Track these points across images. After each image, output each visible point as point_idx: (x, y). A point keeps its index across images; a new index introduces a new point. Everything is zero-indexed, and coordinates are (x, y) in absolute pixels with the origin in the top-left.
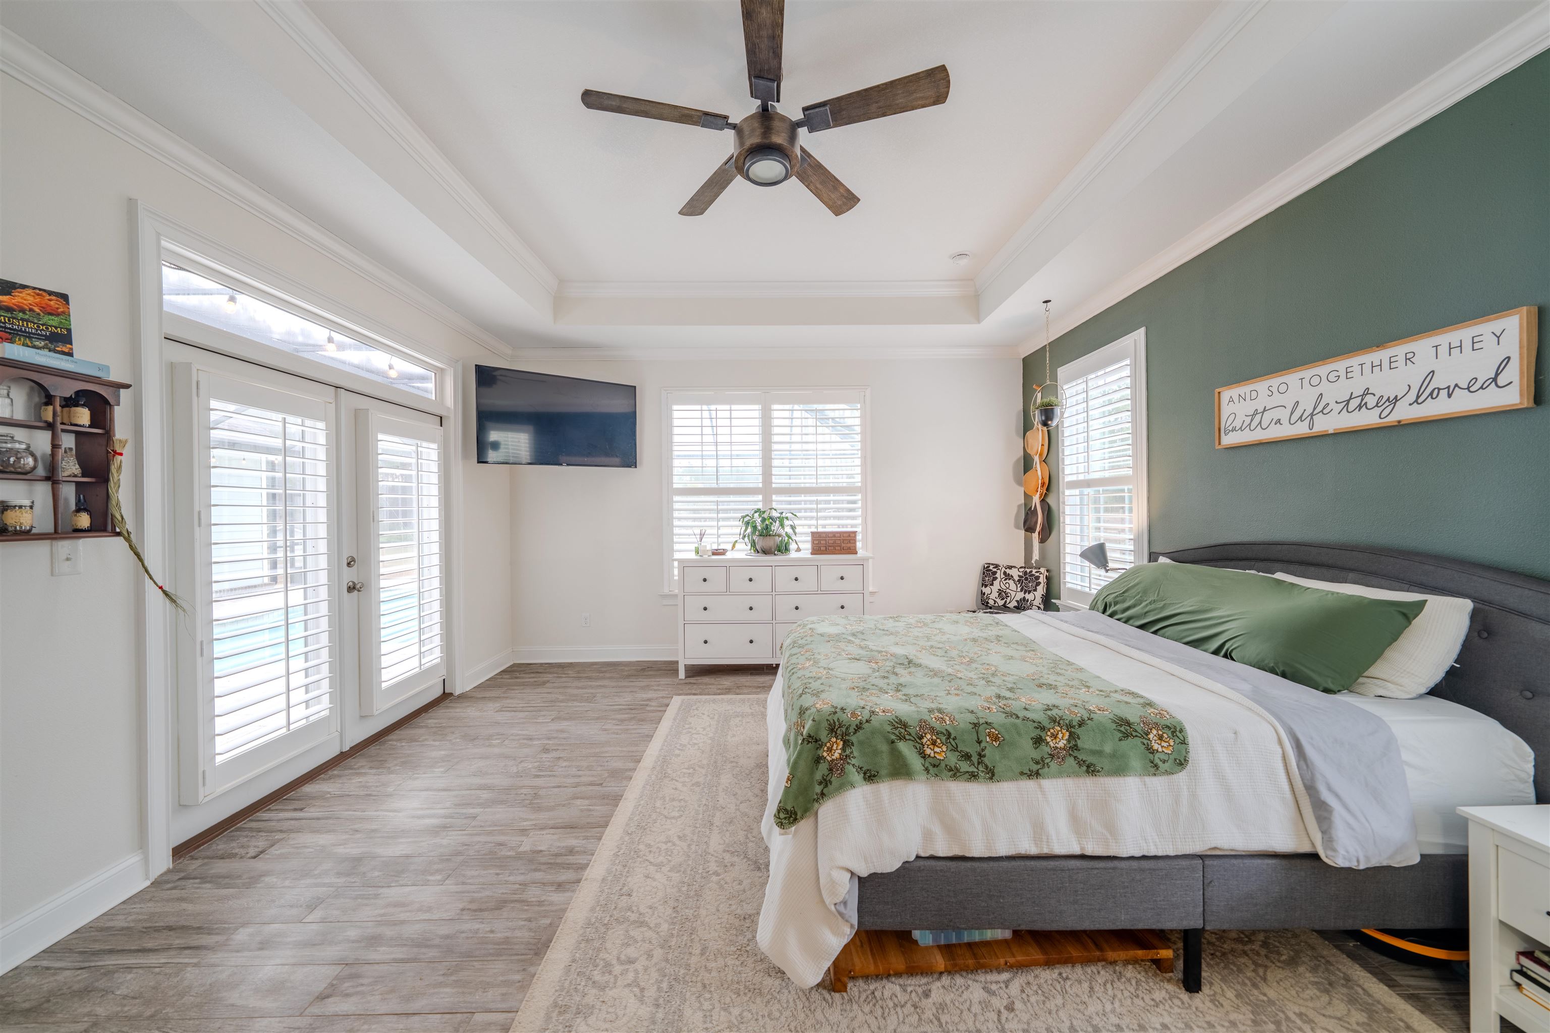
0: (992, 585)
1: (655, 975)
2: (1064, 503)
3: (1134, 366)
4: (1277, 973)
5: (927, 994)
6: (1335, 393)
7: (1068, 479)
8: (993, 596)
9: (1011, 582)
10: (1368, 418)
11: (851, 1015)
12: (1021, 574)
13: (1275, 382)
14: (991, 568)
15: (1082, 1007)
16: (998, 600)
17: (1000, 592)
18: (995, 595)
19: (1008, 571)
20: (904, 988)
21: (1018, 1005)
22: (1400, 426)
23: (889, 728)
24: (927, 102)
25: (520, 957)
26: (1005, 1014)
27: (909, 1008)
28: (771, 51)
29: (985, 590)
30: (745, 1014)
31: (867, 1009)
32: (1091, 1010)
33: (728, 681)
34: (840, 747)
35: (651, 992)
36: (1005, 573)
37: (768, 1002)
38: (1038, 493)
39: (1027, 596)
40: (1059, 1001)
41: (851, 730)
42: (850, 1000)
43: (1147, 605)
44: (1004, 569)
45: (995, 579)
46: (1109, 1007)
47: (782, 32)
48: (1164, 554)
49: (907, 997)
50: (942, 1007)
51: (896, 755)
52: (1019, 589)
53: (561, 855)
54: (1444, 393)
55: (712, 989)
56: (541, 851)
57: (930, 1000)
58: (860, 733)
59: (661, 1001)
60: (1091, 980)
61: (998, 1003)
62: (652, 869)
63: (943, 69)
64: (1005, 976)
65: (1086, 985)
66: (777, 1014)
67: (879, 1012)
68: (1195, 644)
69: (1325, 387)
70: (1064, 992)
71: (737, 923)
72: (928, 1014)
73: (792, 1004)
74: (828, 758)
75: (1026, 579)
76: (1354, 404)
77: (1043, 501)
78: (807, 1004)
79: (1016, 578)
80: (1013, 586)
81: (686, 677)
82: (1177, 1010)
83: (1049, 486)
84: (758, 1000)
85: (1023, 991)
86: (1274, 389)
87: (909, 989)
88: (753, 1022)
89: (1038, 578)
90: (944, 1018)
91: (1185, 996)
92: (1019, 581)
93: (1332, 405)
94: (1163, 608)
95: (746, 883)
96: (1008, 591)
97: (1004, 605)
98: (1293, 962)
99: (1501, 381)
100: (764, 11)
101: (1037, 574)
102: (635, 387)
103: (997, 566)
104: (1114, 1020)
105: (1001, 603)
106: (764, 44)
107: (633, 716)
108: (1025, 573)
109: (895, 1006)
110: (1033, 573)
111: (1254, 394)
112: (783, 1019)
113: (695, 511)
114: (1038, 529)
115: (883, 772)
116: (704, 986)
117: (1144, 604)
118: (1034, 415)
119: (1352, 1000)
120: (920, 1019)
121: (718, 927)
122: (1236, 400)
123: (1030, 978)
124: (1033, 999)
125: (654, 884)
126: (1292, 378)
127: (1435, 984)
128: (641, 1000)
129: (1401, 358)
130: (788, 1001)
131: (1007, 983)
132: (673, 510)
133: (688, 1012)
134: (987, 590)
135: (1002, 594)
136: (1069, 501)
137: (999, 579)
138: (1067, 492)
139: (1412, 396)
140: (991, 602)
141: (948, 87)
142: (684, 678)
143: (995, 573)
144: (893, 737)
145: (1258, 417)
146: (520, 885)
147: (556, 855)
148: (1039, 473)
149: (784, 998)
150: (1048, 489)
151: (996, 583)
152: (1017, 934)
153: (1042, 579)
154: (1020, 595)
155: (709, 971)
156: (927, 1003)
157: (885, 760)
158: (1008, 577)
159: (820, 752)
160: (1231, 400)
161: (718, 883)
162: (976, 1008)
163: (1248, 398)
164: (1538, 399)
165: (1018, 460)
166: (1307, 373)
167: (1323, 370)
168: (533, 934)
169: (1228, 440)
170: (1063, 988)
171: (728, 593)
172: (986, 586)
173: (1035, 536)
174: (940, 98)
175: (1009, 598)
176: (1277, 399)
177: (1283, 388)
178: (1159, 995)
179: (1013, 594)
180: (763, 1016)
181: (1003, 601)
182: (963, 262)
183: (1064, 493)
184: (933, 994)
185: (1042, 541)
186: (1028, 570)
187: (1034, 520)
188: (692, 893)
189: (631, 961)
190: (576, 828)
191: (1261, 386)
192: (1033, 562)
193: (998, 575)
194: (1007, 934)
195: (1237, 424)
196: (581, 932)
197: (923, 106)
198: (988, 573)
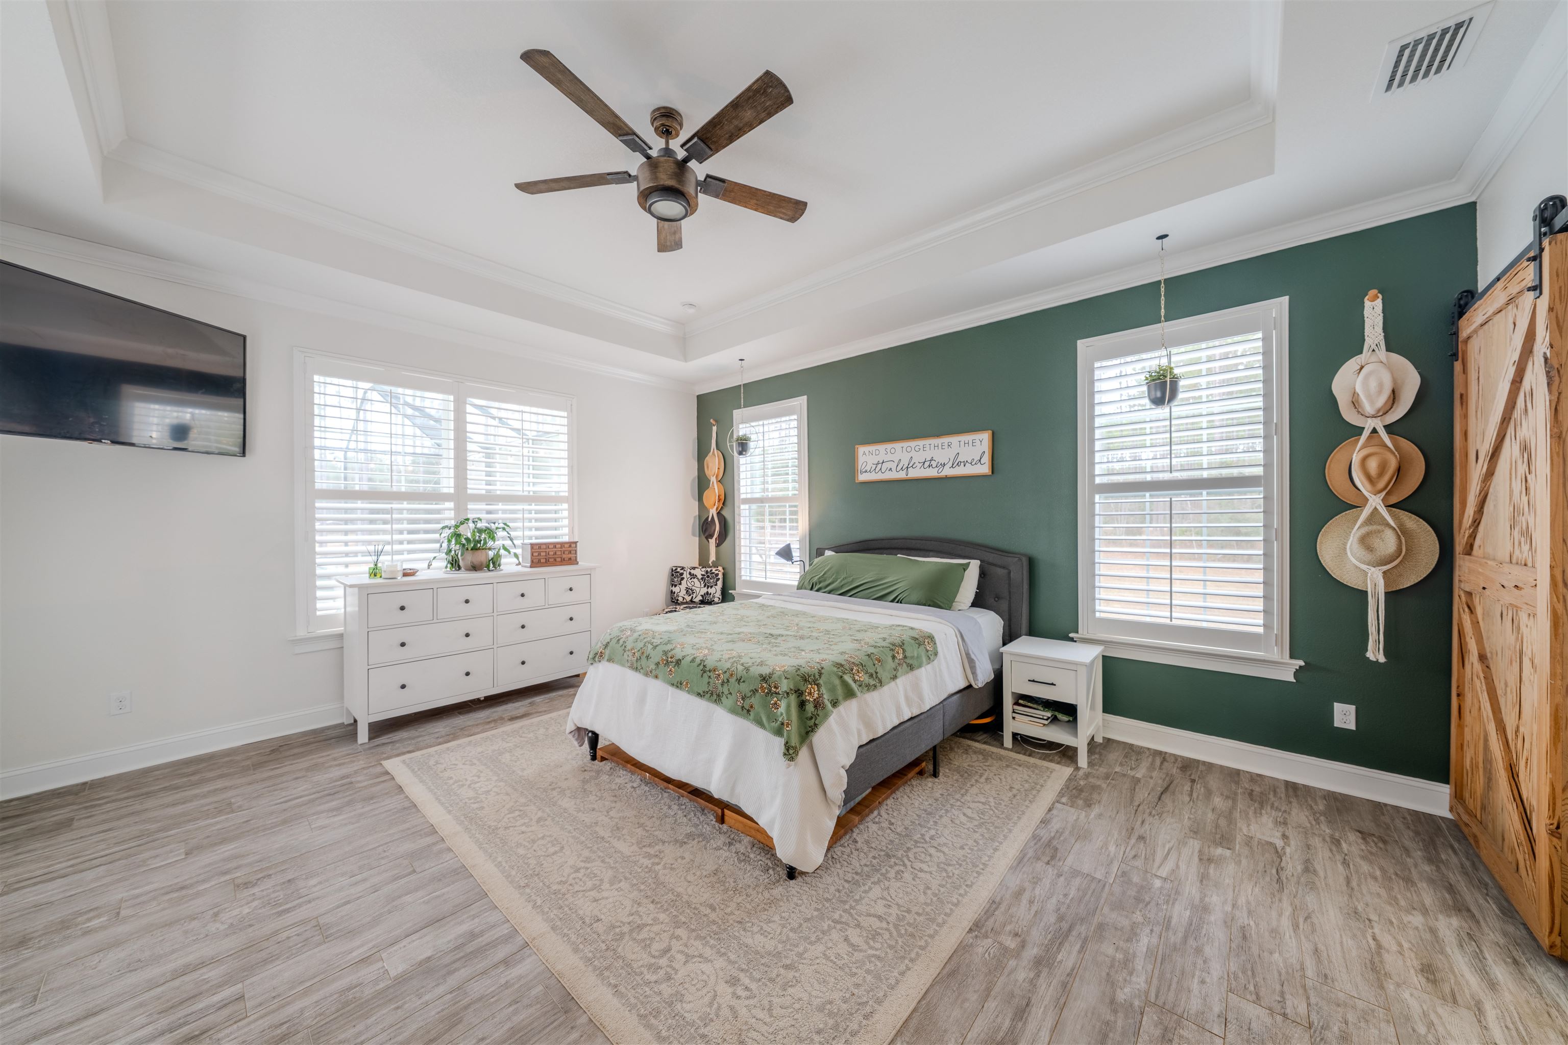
0: (680, 584)
1: (698, 943)
2: (739, 515)
3: (799, 420)
4: (952, 755)
5: (856, 842)
6: (918, 457)
7: (743, 496)
8: (681, 594)
9: (695, 580)
10: (932, 473)
11: (835, 874)
12: (703, 573)
13: (889, 446)
14: (679, 570)
15: (913, 806)
16: (686, 597)
17: (687, 590)
18: (683, 592)
19: (692, 572)
20: (842, 846)
21: (893, 820)
22: (947, 478)
23: (835, 669)
24: (785, 217)
25: (552, 1026)
26: (892, 827)
27: (855, 853)
28: (730, 134)
29: (674, 589)
30: (783, 915)
31: (838, 866)
32: (916, 804)
33: (441, 727)
34: (816, 689)
35: (708, 952)
36: (690, 573)
37: (788, 900)
38: (715, 507)
39: (710, 590)
40: (904, 809)
41: (817, 677)
42: (827, 868)
43: (841, 581)
44: (689, 570)
45: (683, 579)
46: (921, 800)
47: (749, 131)
48: (829, 549)
49: (849, 849)
50: (867, 842)
51: (845, 684)
52: (703, 586)
53: (463, 945)
54: (962, 464)
55: (747, 920)
56: (429, 958)
57: (859, 843)
58: (823, 676)
59: (723, 950)
60: (905, 794)
61: (885, 825)
62: (593, 894)
63: (805, 204)
64: (876, 813)
65: (905, 797)
66: (801, 902)
67: (845, 863)
68: (880, 598)
69: (913, 454)
70: (901, 804)
71: (714, 879)
72: (866, 849)
73: (802, 892)
74: (811, 700)
75: (708, 577)
76: (927, 464)
77: (719, 514)
78: (809, 886)
79: (700, 577)
80: (697, 583)
81: (370, 739)
82: (939, 787)
83: (726, 500)
84: (781, 904)
85: (888, 814)
86: (888, 451)
87: (846, 844)
88: (792, 915)
89: (717, 575)
90: (873, 845)
91: (936, 780)
92: (702, 579)
93: (917, 464)
94: (853, 581)
95: (688, 856)
96: (693, 588)
97: (691, 601)
98: (952, 749)
99: (982, 462)
100: (749, 113)
101: (717, 572)
102: (244, 337)
103: (683, 568)
104: (927, 803)
105: (688, 598)
106: (729, 127)
107: (346, 799)
108: (707, 572)
109: (848, 856)
110: (713, 571)
111: (877, 452)
112: (806, 901)
113: (346, 521)
114: (716, 535)
115: (840, 698)
116: (740, 922)
117: (839, 580)
118: (732, 447)
119: (975, 752)
120: (865, 853)
121: (702, 890)
122: (867, 454)
123: (885, 807)
124: (895, 814)
125: (611, 900)
126: (898, 446)
127: (985, 736)
128: (707, 960)
129: (946, 444)
130: (798, 892)
131: (879, 814)
132: (314, 519)
133: (749, 941)
134: (676, 590)
135: (689, 591)
136: (744, 513)
137: (685, 579)
138: (742, 507)
139: (950, 464)
140: (680, 599)
141: (801, 216)
142: (367, 740)
143: (682, 574)
144: (841, 674)
145: (879, 466)
146: (451, 993)
147: (457, 948)
148: (717, 491)
149: (794, 892)
150: (724, 504)
151: (684, 582)
152: (874, 788)
153: (720, 576)
154: (704, 590)
155: (732, 913)
156: (859, 845)
157: (840, 691)
158: (693, 576)
159: (803, 698)
160: (864, 453)
161: (665, 868)
162: (880, 833)
163: (874, 453)
164: (993, 473)
165: (694, 478)
166: (905, 444)
167: (913, 444)
168: (539, 1006)
169: (862, 478)
170: (900, 802)
171: (435, 621)
172: (675, 586)
173: (712, 542)
174: (793, 219)
175: (695, 594)
176: (889, 457)
177: (893, 451)
178: (930, 785)
179: (698, 590)
180: (794, 908)
181: (691, 597)
182: (692, 311)
183: (739, 507)
184: (858, 839)
185: (718, 545)
186: (709, 570)
187: (713, 529)
188: (654, 886)
189: (667, 950)
190: (444, 918)
191: (882, 447)
192: (710, 562)
193: (684, 576)
194: (870, 790)
195: (868, 468)
196: (590, 968)
197: (781, 218)
198: (676, 575)
